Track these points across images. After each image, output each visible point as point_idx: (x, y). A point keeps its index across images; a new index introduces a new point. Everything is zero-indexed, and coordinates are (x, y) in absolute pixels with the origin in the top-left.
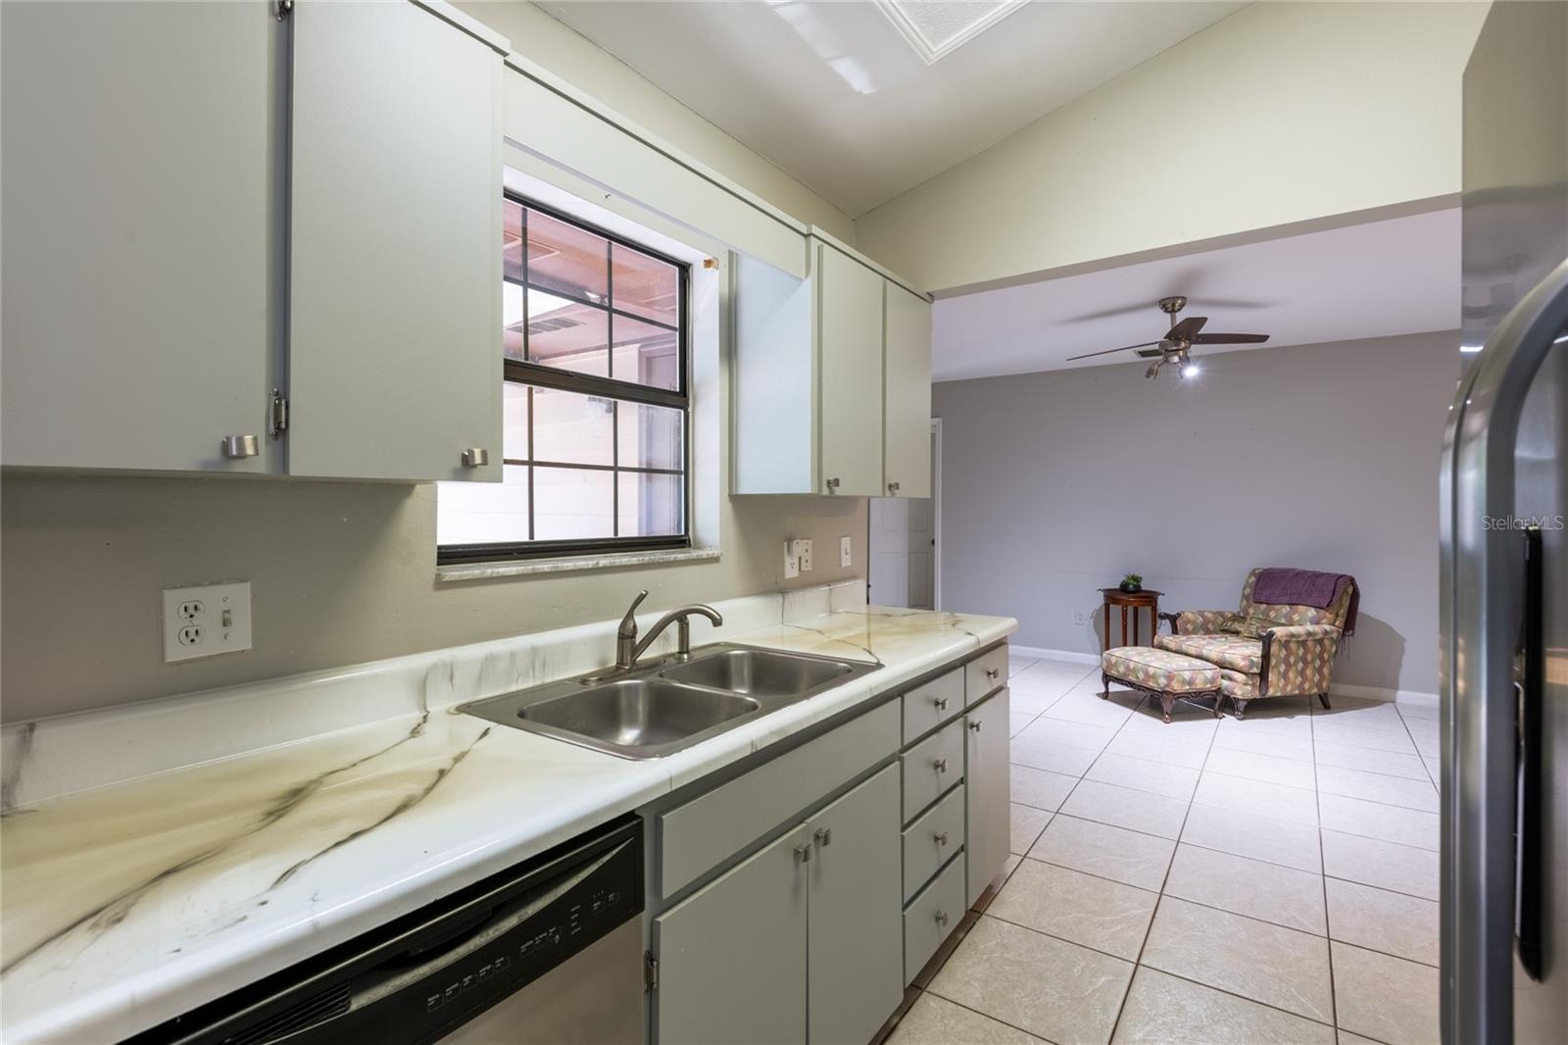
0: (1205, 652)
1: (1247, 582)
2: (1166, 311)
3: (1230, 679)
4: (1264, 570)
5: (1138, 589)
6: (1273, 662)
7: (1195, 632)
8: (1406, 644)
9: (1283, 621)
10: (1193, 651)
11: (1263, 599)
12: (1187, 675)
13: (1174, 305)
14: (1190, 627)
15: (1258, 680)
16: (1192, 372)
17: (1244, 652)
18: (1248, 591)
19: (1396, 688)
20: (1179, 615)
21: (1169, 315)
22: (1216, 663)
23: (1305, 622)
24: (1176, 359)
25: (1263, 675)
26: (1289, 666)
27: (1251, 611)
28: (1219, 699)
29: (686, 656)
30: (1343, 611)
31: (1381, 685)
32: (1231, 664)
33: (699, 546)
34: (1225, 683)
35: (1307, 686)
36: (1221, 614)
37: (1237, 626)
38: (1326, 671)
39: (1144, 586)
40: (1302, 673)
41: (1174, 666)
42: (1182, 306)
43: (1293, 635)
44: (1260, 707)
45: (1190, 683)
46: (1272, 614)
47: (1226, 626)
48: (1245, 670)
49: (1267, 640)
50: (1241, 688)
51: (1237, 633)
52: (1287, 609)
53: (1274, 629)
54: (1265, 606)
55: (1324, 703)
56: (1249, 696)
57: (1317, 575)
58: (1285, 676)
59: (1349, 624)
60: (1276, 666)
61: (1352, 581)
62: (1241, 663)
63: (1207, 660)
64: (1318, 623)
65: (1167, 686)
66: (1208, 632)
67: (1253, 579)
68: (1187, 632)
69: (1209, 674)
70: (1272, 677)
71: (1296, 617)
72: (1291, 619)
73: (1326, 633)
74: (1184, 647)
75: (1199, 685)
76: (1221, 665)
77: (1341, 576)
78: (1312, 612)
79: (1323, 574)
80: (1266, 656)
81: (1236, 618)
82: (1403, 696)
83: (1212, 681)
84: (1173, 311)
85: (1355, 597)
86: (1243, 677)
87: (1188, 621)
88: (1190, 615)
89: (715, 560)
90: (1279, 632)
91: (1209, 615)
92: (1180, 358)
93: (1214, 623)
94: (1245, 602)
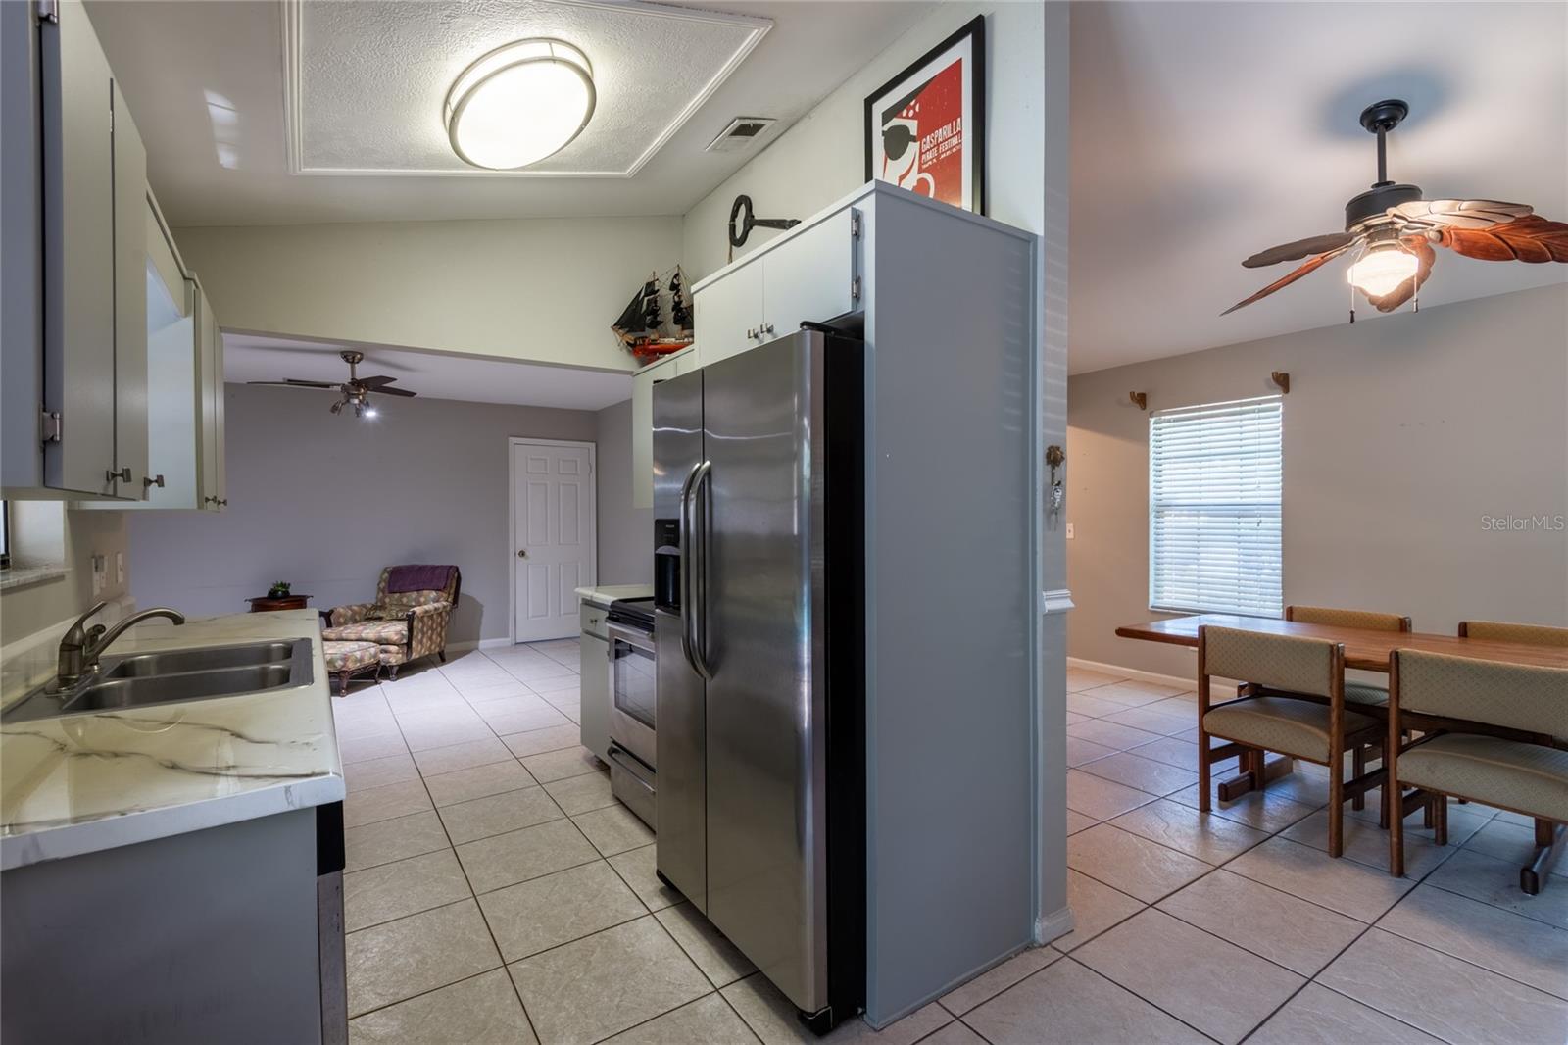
0: (363, 636)
1: (381, 578)
2: (347, 361)
3: (386, 651)
4: (394, 568)
5: (286, 594)
6: (415, 633)
7: (346, 623)
8: (484, 609)
9: (413, 604)
10: (353, 637)
11: (395, 590)
12: (358, 654)
13: (353, 358)
14: (342, 620)
15: (405, 648)
16: (371, 414)
17: (394, 630)
18: (383, 585)
19: (478, 639)
20: (332, 611)
21: (349, 365)
22: (375, 642)
23: (429, 603)
24: (356, 401)
25: (409, 645)
26: (424, 634)
27: (387, 600)
28: (379, 669)
29: (96, 667)
30: (452, 591)
31: (472, 640)
32: (387, 640)
33: (23, 565)
34: (382, 656)
35: (433, 647)
36: (364, 606)
37: (379, 613)
38: (443, 634)
39: (293, 592)
40: (431, 639)
41: (348, 650)
42: (360, 359)
43: (427, 611)
44: (407, 669)
45: (361, 660)
46: (404, 600)
47: (371, 615)
48: (398, 642)
49: (410, 619)
50: (394, 657)
51: (380, 618)
52: (415, 594)
53: (415, 609)
54: (398, 595)
55: (442, 658)
56: (400, 662)
57: (434, 568)
58: (421, 642)
59: (455, 601)
60: (417, 636)
61: (457, 569)
62: (395, 638)
63: (366, 640)
64: (438, 601)
65: (343, 666)
66: (356, 622)
67: (386, 575)
68: (339, 625)
69: (373, 650)
70: (414, 644)
71: (422, 599)
72: (419, 601)
73: (444, 607)
74: (344, 635)
75: (367, 660)
76: (379, 642)
77: (451, 567)
78: (433, 594)
79: (438, 567)
80: (410, 629)
81: (376, 607)
82: (483, 644)
83: (375, 656)
84: (353, 362)
85: (459, 579)
86: (396, 647)
87: (340, 615)
88: (341, 610)
89: (60, 578)
90: (418, 610)
91: (355, 608)
92: (360, 401)
93: (360, 613)
94: (381, 594)
